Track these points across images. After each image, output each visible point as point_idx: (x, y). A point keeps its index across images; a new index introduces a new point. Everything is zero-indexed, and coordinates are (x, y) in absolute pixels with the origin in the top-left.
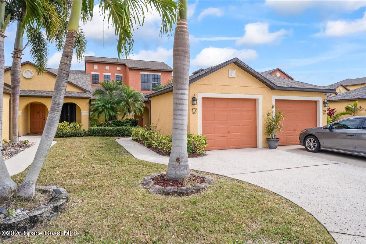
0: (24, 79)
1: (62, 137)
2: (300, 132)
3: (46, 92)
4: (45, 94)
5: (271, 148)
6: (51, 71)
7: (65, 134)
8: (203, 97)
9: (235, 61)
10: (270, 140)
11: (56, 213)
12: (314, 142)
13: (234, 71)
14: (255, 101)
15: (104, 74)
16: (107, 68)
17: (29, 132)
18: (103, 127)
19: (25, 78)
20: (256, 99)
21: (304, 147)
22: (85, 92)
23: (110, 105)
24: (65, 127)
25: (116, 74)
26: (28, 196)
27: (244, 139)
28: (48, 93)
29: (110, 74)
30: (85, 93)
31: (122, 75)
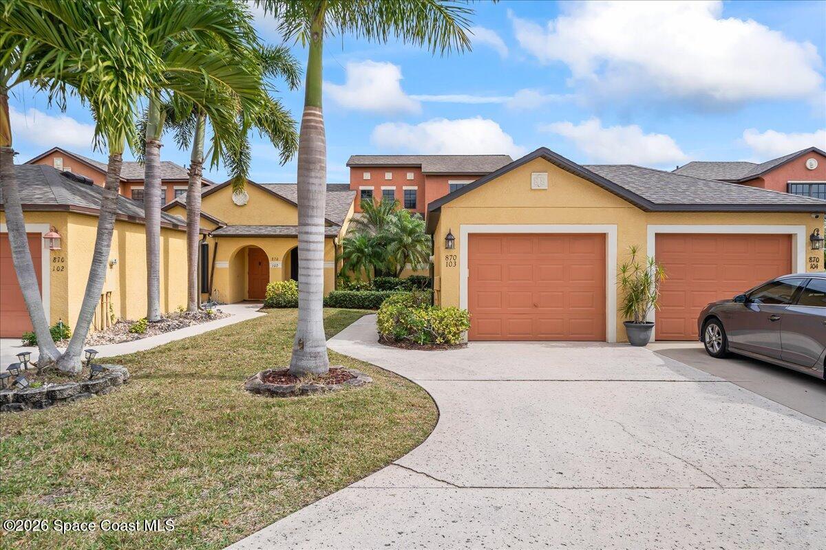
0: (235, 207)
1: (285, 307)
2: (700, 310)
3: (267, 226)
4: (264, 232)
5: (633, 344)
6: (269, 188)
7: (289, 302)
8: (471, 232)
9: (540, 153)
10: (631, 327)
11: (86, 394)
12: (719, 334)
13: (545, 176)
14: (603, 237)
15: (383, 188)
16: (389, 176)
17: (247, 297)
18: (355, 292)
19: (236, 205)
20: (605, 234)
21: (701, 345)
22: (331, 226)
23: (370, 249)
24: (291, 289)
25: (405, 188)
26: (67, 370)
27: (573, 320)
28: (269, 229)
29: (394, 188)
30: (330, 228)
31: (416, 188)
